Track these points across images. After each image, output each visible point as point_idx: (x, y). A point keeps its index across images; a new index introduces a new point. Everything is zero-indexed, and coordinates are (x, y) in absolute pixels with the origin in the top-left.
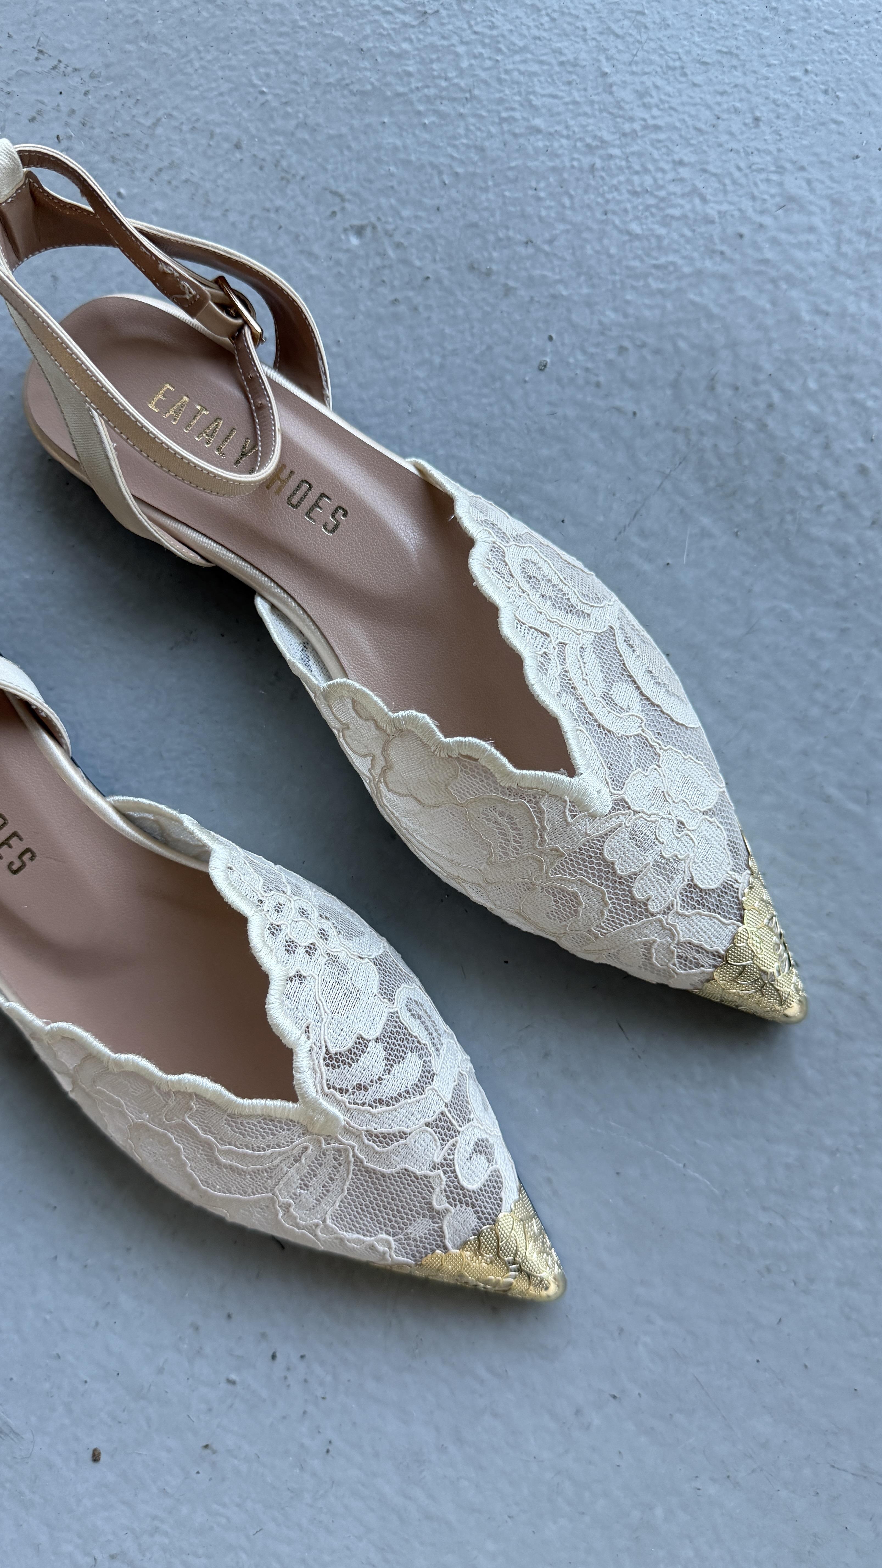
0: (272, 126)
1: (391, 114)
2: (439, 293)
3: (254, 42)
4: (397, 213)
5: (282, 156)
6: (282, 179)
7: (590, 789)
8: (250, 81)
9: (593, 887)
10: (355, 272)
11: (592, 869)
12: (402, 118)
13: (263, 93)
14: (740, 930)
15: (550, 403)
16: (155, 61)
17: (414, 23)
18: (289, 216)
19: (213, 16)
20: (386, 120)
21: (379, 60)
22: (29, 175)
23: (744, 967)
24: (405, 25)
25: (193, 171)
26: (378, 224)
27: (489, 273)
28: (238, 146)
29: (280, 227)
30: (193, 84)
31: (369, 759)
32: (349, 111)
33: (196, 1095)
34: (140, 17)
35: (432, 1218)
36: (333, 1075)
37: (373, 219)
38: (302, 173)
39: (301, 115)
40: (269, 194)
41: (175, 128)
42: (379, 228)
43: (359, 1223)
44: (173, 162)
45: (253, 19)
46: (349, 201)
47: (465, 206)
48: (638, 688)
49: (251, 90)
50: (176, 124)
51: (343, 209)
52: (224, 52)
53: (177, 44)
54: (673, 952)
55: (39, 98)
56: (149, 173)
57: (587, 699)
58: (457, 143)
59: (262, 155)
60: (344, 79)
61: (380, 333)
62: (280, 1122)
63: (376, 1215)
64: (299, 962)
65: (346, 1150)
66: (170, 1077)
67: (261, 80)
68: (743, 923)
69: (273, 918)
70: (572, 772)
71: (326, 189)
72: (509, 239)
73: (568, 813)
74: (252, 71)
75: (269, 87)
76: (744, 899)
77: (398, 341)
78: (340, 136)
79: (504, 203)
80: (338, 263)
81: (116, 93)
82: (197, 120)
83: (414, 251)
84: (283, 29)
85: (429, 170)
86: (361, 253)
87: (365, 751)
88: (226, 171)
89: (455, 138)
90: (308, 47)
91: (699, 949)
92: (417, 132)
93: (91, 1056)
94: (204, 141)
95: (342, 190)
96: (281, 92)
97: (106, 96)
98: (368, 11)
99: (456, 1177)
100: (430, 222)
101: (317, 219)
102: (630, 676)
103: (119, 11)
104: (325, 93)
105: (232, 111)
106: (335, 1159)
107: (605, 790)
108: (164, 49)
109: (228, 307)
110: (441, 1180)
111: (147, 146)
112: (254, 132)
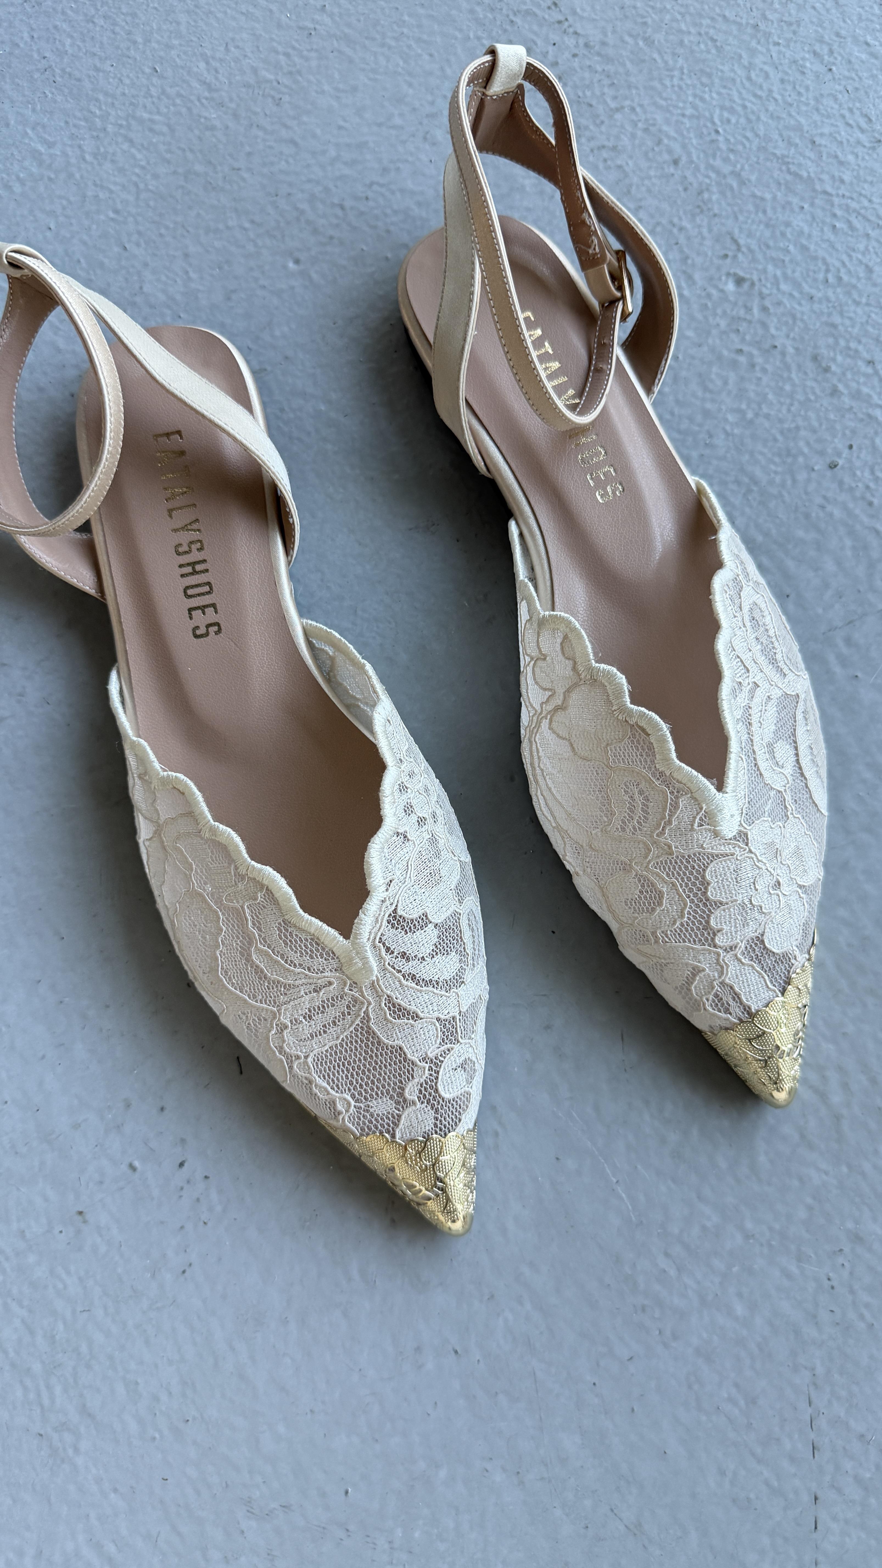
0: (711, 161)
1: (812, 204)
2: (778, 363)
3: (730, 89)
4: (776, 283)
5: (707, 189)
6: (699, 207)
7: (725, 811)
8: (712, 117)
9: (680, 895)
10: (719, 311)
11: (689, 879)
12: (819, 213)
13: (717, 132)
14: (777, 999)
15: (825, 498)
16: (643, 61)
17: (867, 145)
18: (688, 238)
19: (708, 52)
20: (806, 206)
21: (824, 158)
22: (520, 87)
23: (764, 1033)
24: (859, 142)
25: (630, 163)
26: (757, 283)
27: (827, 370)
28: (676, 162)
29: (677, 244)
30: (664, 95)
31: (548, 693)
32: (779, 184)
33: (267, 889)
34: (649, 21)
35: (398, 1103)
36: (390, 934)
37: (755, 278)
38: (716, 211)
39: (739, 166)
40: (681, 213)
41: (633, 121)
42: (756, 288)
43: (334, 1075)
44: (617, 146)
45: (739, 72)
46: (743, 253)
47: (834, 307)
48: (797, 755)
49: (709, 125)
50: (634, 117)
51: (735, 257)
52: (703, 84)
53: (669, 58)
54: (713, 988)
55: (535, 38)
56: (593, 144)
57: (756, 739)
58: (853, 254)
59: (691, 178)
60: (788, 157)
61: (715, 369)
62: (323, 949)
63: (352, 1075)
64: (409, 825)
65: (363, 1003)
66: (253, 863)
67: (722, 121)
68: (783, 994)
69: (405, 779)
70: (720, 787)
71: (729, 234)
72: (856, 351)
73: (697, 820)
74: (718, 111)
75: (725, 130)
76: (794, 976)
77: (726, 383)
78: (763, 199)
79: (867, 322)
80: (709, 296)
81: (599, 68)
82: (654, 125)
83: (775, 320)
84: (759, 93)
85: (820, 263)
86: (732, 298)
87: (549, 686)
88: (655, 176)
89: (854, 250)
90: (772, 117)
91: (736, 997)
92: (826, 229)
93: (191, 814)
94: (649, 143)
95: (742, 242)
96: (732, 140)
97: (590, 66)
98: (834, 115)
99: (437, 1078)
100: (800, 304)
101: (710, 253)
102: (795, 742)
103: (635, 7)
104: (767, 159)
105: (685, 133)
106: (348, 1007)
107: (737, 818)
108: (656, 56)
109: (616, 278)
110: (422, 1075)
111: (602, 122)
112: (695, 158)
